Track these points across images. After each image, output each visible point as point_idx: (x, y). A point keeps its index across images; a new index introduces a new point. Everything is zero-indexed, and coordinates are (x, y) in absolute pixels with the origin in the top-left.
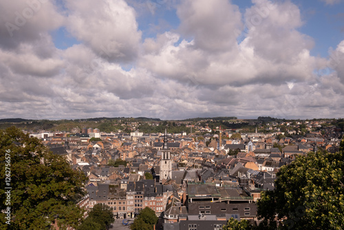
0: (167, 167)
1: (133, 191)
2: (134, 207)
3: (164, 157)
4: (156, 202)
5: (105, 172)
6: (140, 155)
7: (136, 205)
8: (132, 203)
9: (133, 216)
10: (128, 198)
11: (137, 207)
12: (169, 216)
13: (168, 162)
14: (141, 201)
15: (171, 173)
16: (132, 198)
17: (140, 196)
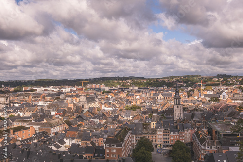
0: (179, 110)
1: (161, 128)
2: (163, 140)
3: (177, 103)
4: (179, 136)
5: (128, 114)
6: (145, 102)
7: (164, 139)
8: (161, 137)
9: (162, 146)
10: (158, 133)
11: (165, 140)
12: (206, 148)
13: (179, 106)
14: (168, 135)
15: (182, 115)
16: (161, 133)
17: (167, 131)
